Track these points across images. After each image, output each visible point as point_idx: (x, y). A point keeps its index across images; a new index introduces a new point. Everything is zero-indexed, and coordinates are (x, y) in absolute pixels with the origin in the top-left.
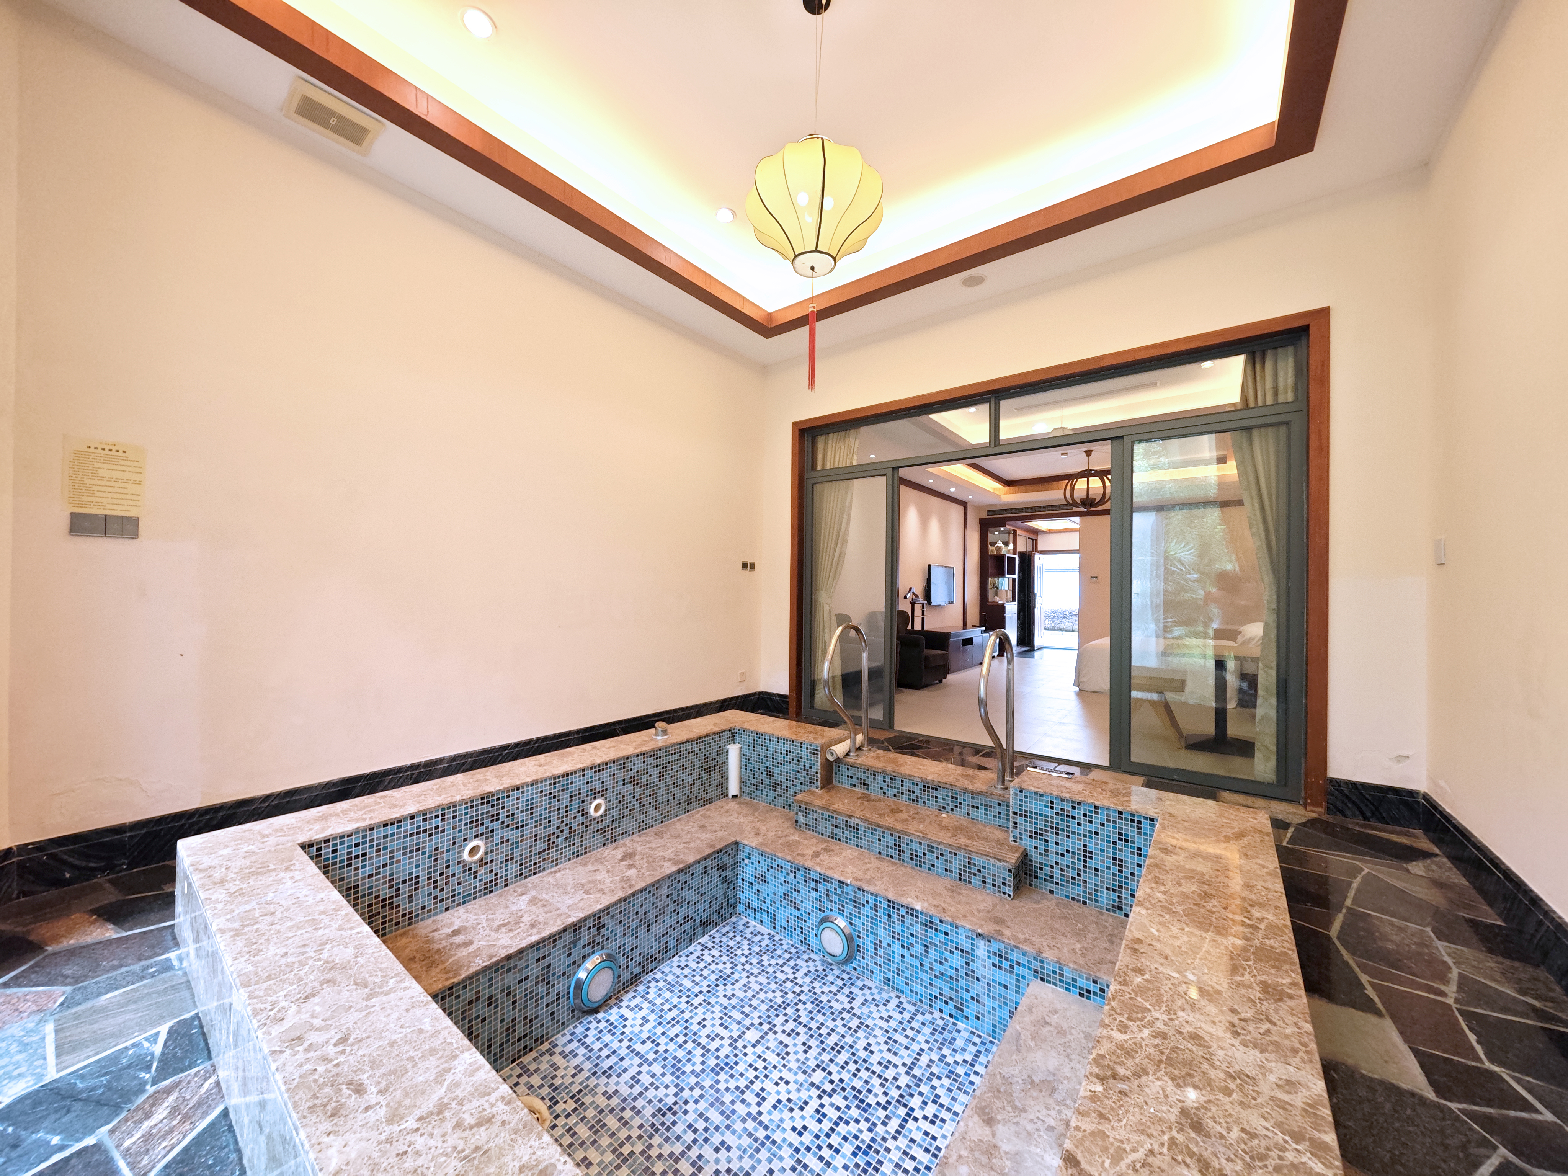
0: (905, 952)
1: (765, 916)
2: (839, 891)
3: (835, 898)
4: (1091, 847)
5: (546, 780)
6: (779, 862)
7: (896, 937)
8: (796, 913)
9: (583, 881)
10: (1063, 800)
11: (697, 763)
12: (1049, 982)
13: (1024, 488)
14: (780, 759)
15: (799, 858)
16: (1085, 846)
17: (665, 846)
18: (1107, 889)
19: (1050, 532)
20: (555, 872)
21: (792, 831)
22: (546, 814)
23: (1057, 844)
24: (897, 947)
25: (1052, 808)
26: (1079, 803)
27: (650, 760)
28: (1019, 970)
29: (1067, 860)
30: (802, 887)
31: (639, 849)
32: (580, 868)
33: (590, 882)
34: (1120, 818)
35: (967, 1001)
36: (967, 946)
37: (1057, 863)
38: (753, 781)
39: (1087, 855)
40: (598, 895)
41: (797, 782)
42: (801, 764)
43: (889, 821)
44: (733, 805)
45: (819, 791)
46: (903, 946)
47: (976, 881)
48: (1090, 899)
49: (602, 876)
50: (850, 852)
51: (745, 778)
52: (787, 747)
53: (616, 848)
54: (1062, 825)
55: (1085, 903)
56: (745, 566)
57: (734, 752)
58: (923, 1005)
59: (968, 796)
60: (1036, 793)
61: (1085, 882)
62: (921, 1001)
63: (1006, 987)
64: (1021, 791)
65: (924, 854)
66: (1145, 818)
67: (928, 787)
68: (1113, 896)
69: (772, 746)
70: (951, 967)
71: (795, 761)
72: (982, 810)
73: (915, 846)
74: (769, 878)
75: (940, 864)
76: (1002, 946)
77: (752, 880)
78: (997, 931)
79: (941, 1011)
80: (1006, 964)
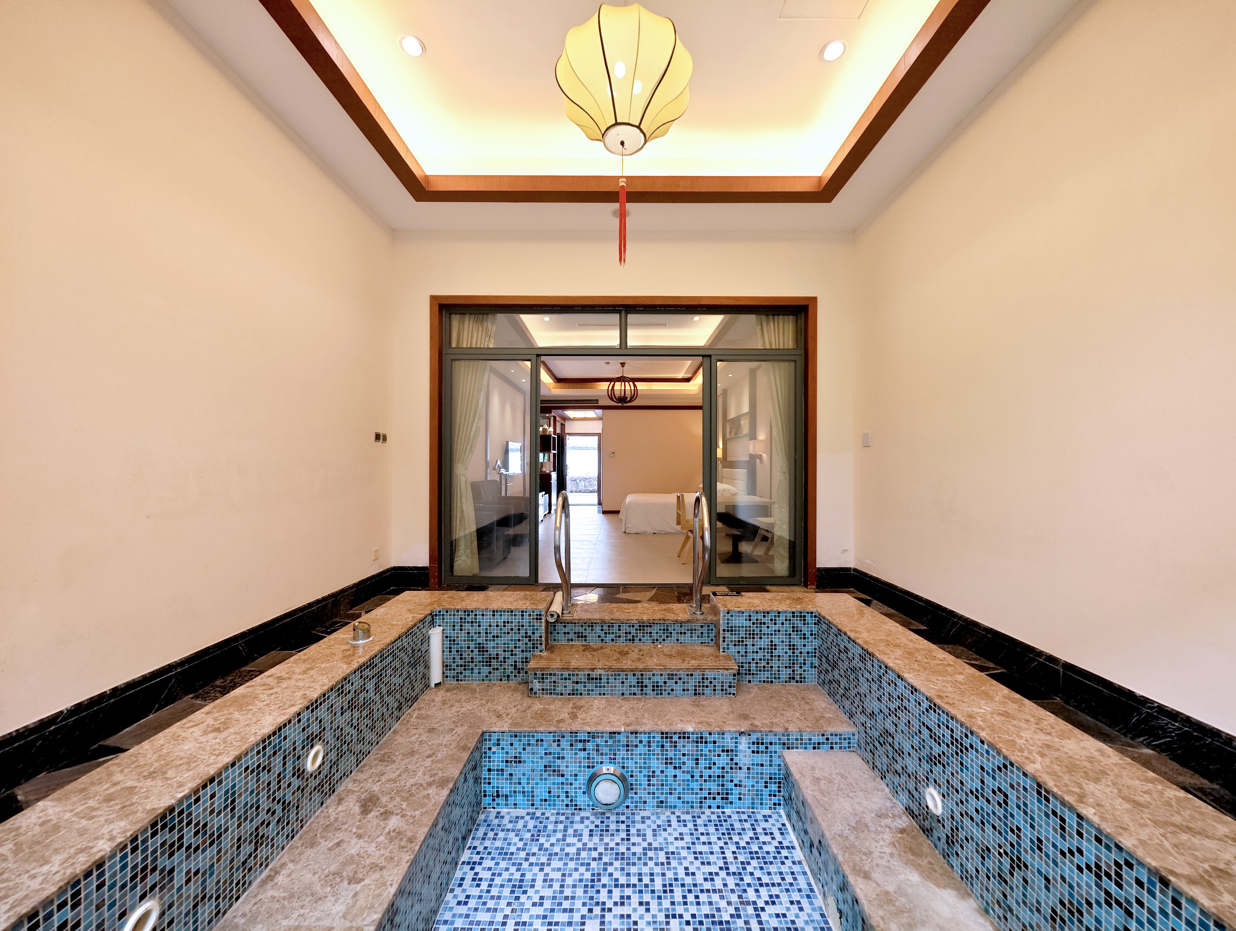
0: (678, 772)
1: (520, 797)
2: (610, 742)
3: (605, 750)
4: (776, 641)
5: (252, 749)
6: (539, 736)
7: (668, 762)
8: (561, 780)
9: (333, 868)
10: (757, 613)
11: (406, 660)
12: (793, 748)
13: (567, 385)
14: (495, 631)
15: (561, 725)
16: (772, 642)
17: (406, 770)
18: (786, 667)
19: (574, 419)
20: (270, 878)
21: (530, 701)
22: (251, 800)
23: (753, 645)
24: (670, 771)
25: (750, 620)
26: (768, 613)
27: (367, 672)
28: (772, 748)
29: (761, 654)
30: (568, 754)
31: (376, 788)
32: (310, 852)
33: (344, 864)
34: (793, 617)
35: (731, 790)
36: (731, 745)
37: (753, 659)
38: (460, 662)
39: (773, 647)
40: (376, 876)
41: (517, 651)
42: (522, 632)
43: (627, 663)
44: (440, 695)
45: (545, 654)
46: (675, 768)
47: (707, 691)
48: (775, 678)
49: (354, 847)
50: (598, 703)
51: (449, 662)
52: (505, 618)
53: (340, 800)
54: (757, 631)
55: (772, 682)
56: (378, 437)
57: (436, 636)
58: (695, 810)
59: (677, 627)
60: (739, 612)
61: (772, 667)
62: (692, 807)
63: (762, 765)
64: (728, 613)
65: (665, 683)
66: (808, 613)
67: (643, 626)
68: (789, 671)
69: (485, 622)
70: (718, 768)
71: (515, 629)
72: (688, 634)
73: (656, 679)
74: (524, 756)
75: (679, 687)
76: (760, 734)
77: (502, 765)
78: (752, 724)
79: (710, 807)
80: (762, 748)
